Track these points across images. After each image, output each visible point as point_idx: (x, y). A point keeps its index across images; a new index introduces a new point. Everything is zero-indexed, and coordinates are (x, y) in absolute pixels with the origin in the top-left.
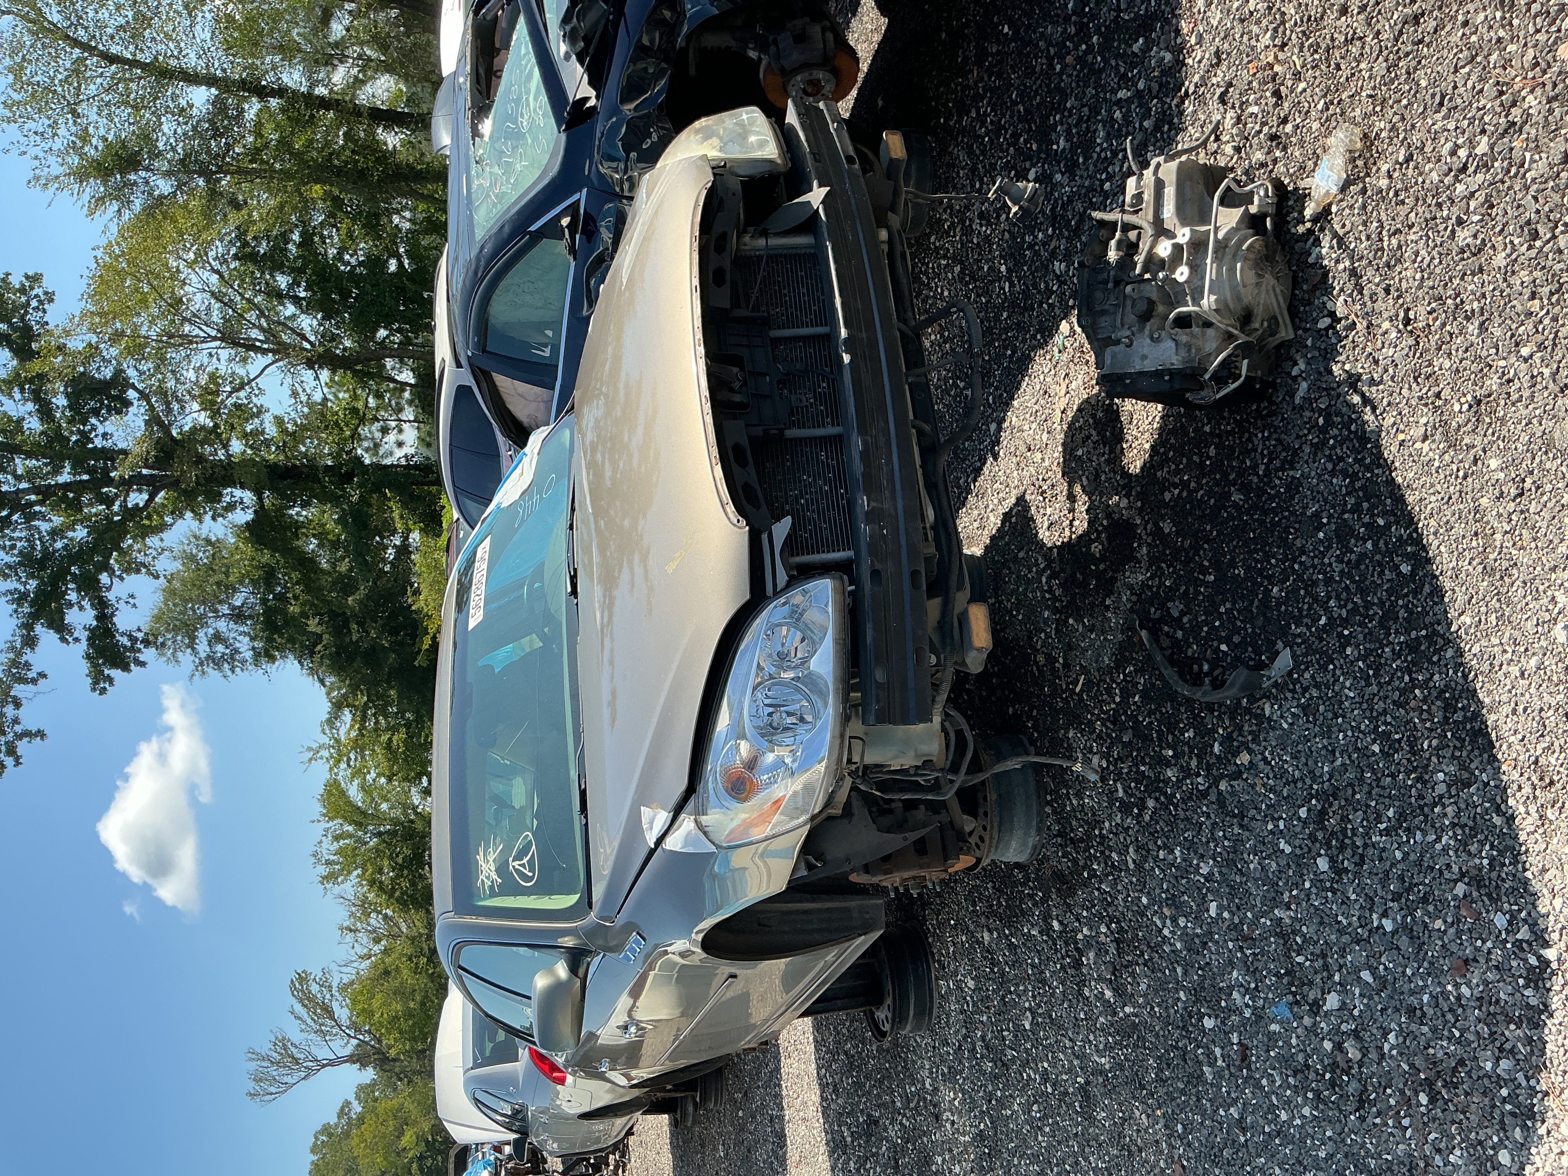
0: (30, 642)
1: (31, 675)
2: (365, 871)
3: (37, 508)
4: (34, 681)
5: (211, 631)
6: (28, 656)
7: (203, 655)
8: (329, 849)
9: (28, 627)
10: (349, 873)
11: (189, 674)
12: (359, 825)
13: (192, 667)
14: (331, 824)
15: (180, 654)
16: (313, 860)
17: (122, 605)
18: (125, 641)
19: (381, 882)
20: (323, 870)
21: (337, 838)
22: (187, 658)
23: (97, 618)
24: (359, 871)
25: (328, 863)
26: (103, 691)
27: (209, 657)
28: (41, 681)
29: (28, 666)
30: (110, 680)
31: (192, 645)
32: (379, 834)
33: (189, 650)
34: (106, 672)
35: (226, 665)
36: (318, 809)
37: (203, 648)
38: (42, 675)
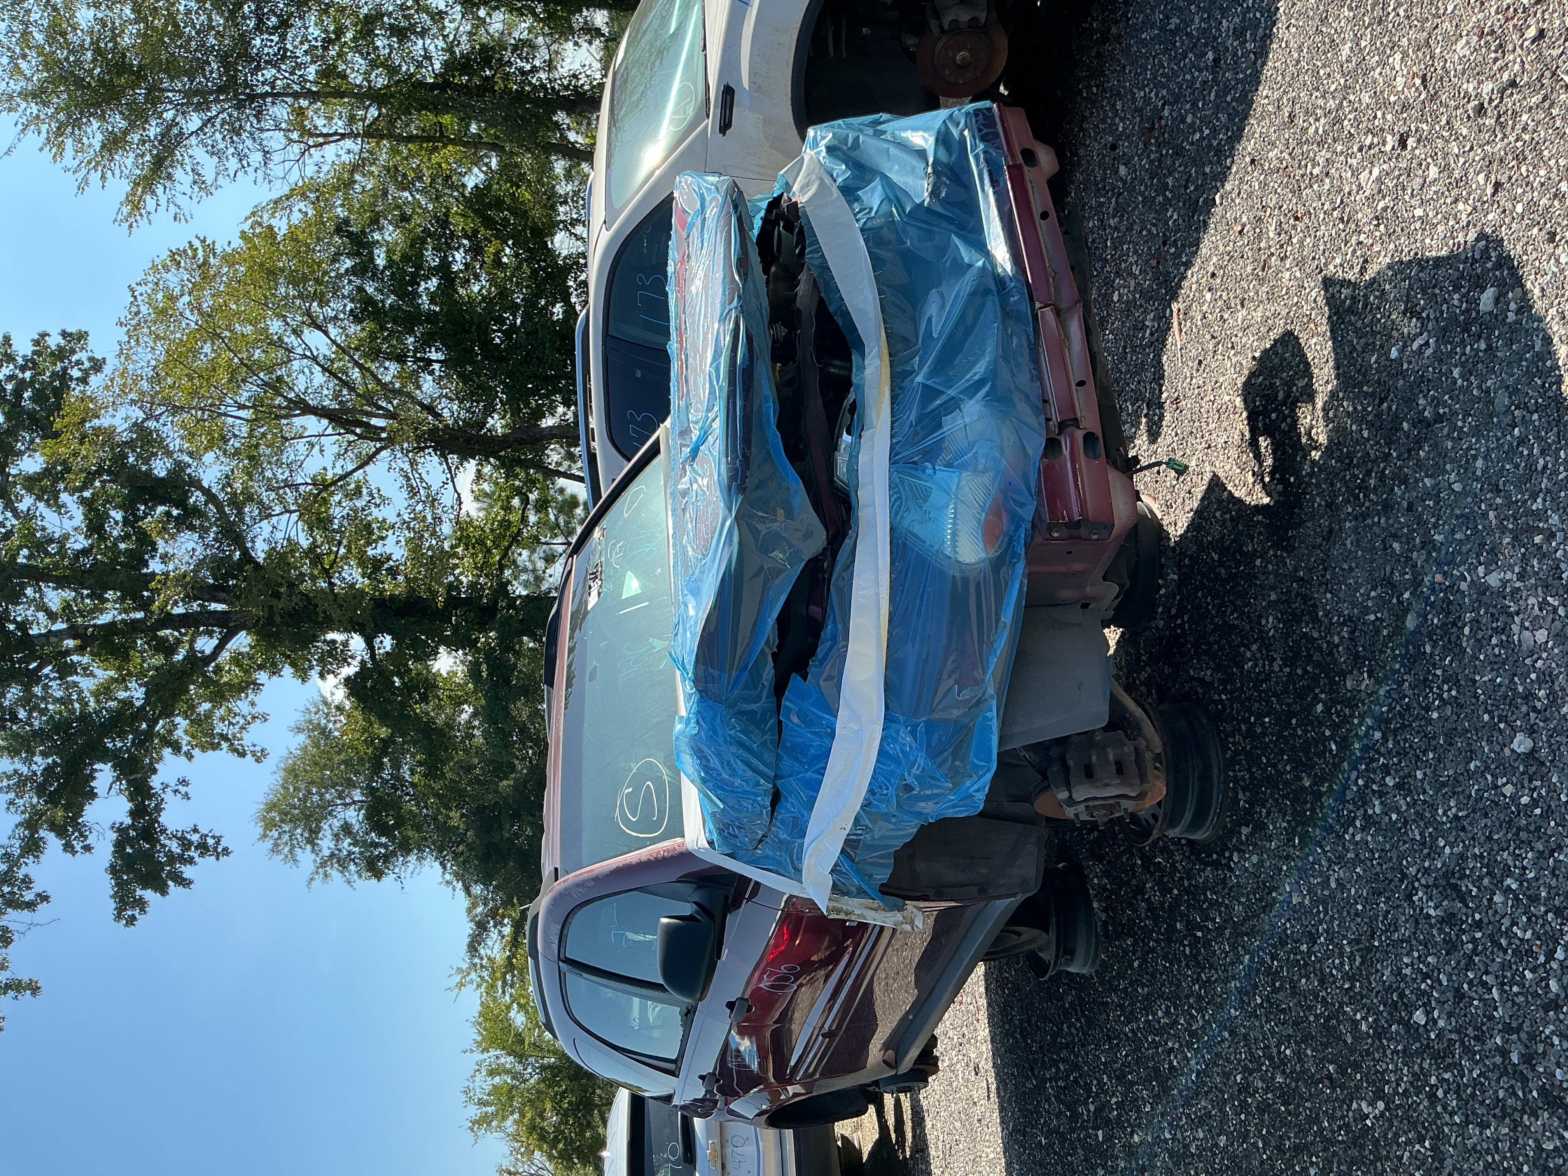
0: (32, 847)
1: (29, 896)
2: (523, 1116)
3: (75, 658)
4: (30, 906)
5: (337, 824)
6: (29, 868)
7: (327, 853)
8: (484, 1084)
9: (31, 825)
10: (504, 1118)
11: (307, 877)
12: (521, 1057)
13: (313, 868)
14: (486, 1055)
15: (298, 851)
16: (464, 1098)
17: (168, 796)
18: (175, 847)
19: (542, 1129)
20: (474, 1111)
21: (492, 1073)
22: (306, 858)
23: (132, 814)
24: (516, 1116)
25: (482, 1103)
26: (132, 920)
27: (332, 855)
28: (42, 907)
29: (27, 882)
30: (141, 904)
31: (311, 841)
32: (543, 1068)
33: (309, 847)
34: (139, 892)
35: (352, 867)
36: (472, 1034)
37: (326, 844)
38: (44, 898)
